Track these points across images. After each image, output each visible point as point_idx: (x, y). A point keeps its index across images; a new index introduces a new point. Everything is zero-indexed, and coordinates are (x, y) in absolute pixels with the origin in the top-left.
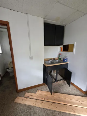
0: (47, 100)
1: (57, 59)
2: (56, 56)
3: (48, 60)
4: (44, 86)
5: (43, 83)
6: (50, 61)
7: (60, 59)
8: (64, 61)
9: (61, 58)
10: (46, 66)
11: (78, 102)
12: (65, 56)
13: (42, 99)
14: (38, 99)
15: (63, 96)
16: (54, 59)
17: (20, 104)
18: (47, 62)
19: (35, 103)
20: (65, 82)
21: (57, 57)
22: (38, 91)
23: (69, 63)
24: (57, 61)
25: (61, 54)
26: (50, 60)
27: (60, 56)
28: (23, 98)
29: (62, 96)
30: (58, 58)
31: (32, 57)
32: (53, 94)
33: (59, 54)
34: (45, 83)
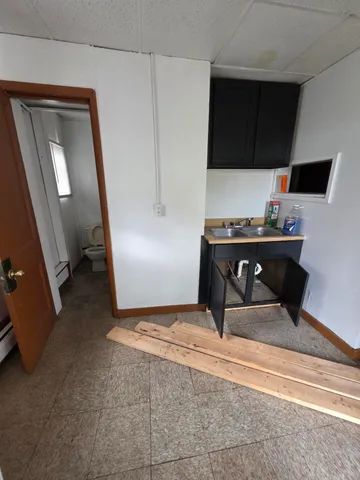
0: (203, 350)
1: (262, 222)
2: (258, 212)
3: (224, 226)
4: (201, 312)
5: (197, 302)
6: (230, 230)
7: (273, 223)
8: (285, 232)
9: (276, 220)
10: (210, 242)
11: (313, 373)
12: (293, 210)
13: (189, 344)
14: (177, 342)
15: (261, 348)
16: (248, 222)
17: (122, 345)
18: (217, 232)
19: (164, 350)
20: (284, 311)
21: (263, 216)
22: (178, 322)
23: (305, 238)
24: (260, 229)
25: (279, 204)
26: (232, 224)
27: (272, 212)
28: (131, 333)
29: (258, 348)
30: (266, 219)
31: (164, 207)
32: (229, 339)
33: (272, 204)
34: (203, 305)
